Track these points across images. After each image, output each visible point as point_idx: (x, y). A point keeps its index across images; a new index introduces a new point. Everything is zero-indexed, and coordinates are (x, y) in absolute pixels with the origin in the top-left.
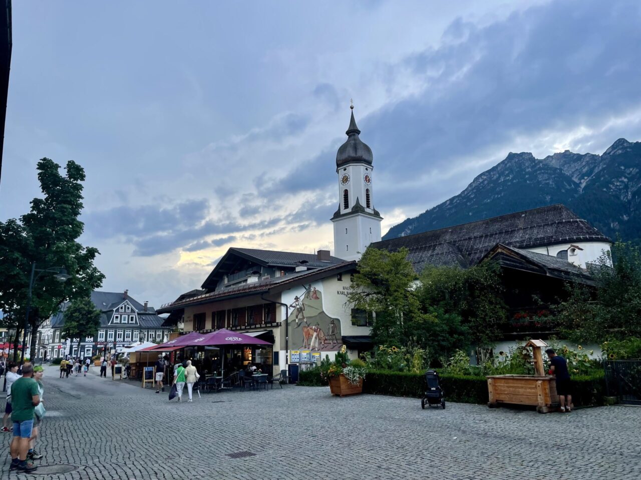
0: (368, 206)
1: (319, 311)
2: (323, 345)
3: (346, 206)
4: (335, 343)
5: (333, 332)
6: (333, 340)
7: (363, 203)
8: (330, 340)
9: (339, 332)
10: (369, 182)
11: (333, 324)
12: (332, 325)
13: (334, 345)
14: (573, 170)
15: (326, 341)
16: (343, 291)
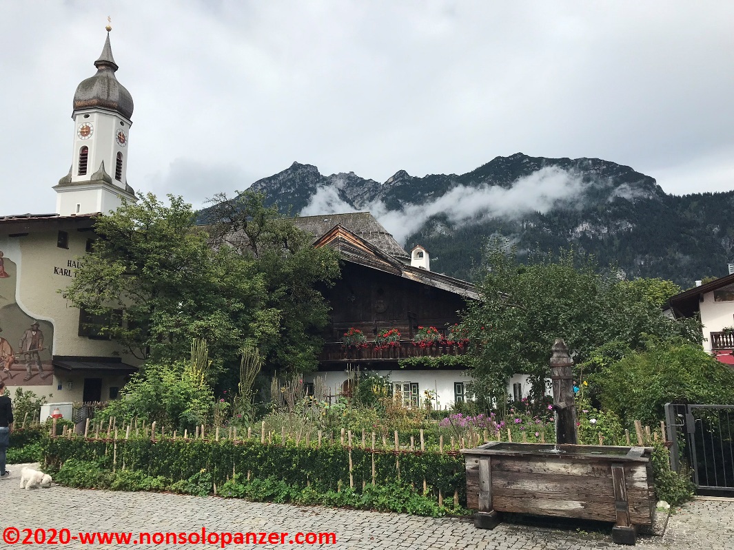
0: (118, 177)
1: (6, 303)
2: (6, 372)
3: (83, 171)
4: (34, 370)
5: (33, 346)
6: (31, 362)
7: (111, 171)
8: (23, 362)
9: (47, 347)
10: (124, 142)
11: (37, 330)
12: (34, 333)
13: (33, 373)
14: (355, 195)
15: (14, 365)
16: (69, 268)
